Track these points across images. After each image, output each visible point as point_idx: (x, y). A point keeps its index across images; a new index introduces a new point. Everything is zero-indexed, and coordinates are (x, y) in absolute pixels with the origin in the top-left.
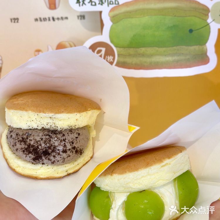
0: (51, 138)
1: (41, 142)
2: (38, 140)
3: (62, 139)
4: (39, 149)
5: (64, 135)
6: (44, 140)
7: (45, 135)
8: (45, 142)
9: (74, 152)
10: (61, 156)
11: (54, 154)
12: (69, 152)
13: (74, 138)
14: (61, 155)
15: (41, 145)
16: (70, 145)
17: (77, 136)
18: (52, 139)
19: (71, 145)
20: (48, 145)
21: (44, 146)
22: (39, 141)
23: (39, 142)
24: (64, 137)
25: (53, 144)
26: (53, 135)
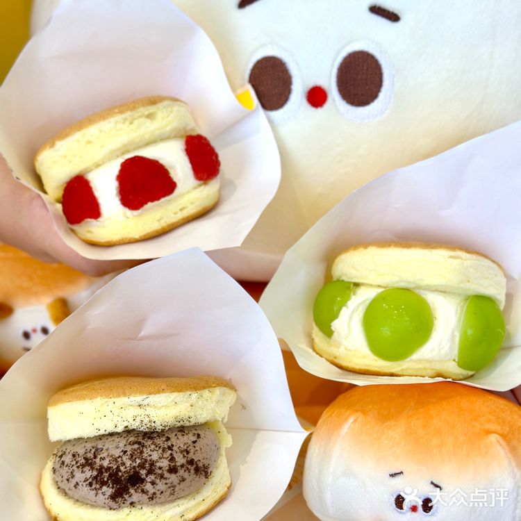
0: (143, 446)
1: (125, 458)
2: (117, 456)
3: (166, 446)
4: (121, 472)
5: (168, 439)
6: (129, 453)
7: (130, 444)
8: (132, 457)
9: (192, 471)
10: (168, 481)
11: (153, 477)
12: (181, 472)
13: (190, 442)
14: (166, 479)
15: (123, 464)
16: (182, 456)
17: (194, 439)
18: (145, 450)
19: (184, 456)
20: (138, 461)
21: (130, 464)
22: (119, 457)
23: (119, 460)
24: (169, 442)
25: (149, 458)
26: (147, 441)
